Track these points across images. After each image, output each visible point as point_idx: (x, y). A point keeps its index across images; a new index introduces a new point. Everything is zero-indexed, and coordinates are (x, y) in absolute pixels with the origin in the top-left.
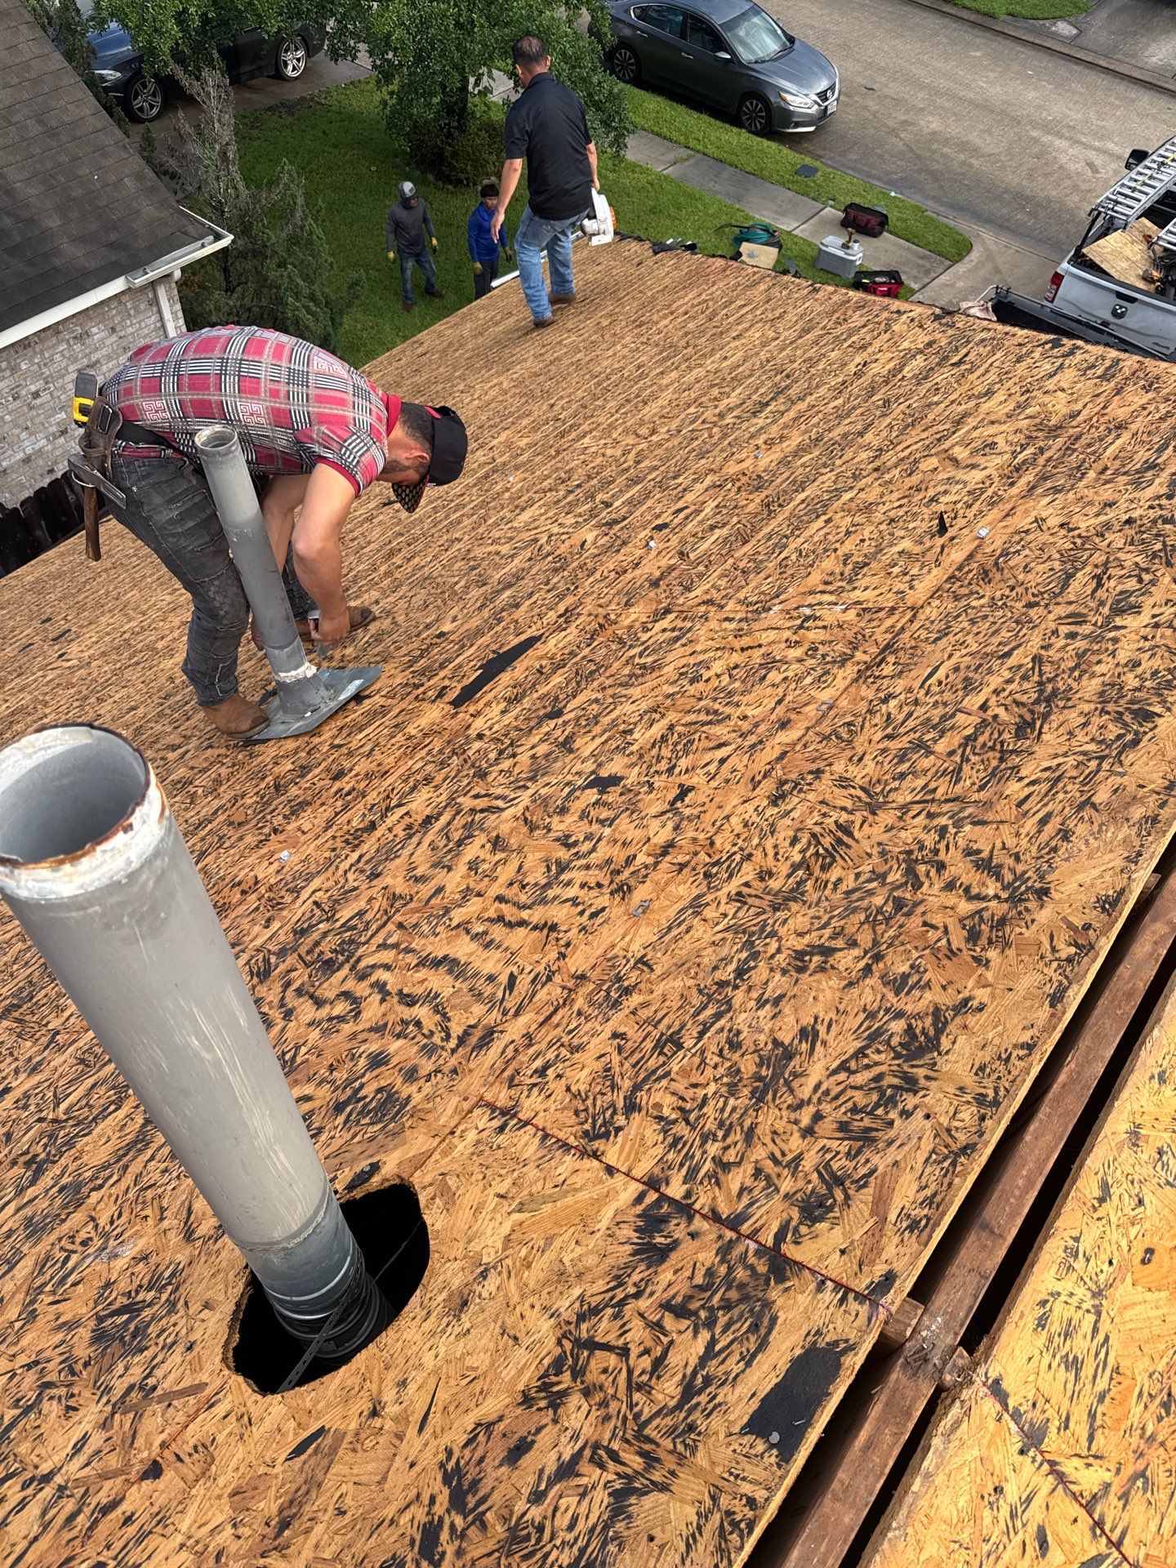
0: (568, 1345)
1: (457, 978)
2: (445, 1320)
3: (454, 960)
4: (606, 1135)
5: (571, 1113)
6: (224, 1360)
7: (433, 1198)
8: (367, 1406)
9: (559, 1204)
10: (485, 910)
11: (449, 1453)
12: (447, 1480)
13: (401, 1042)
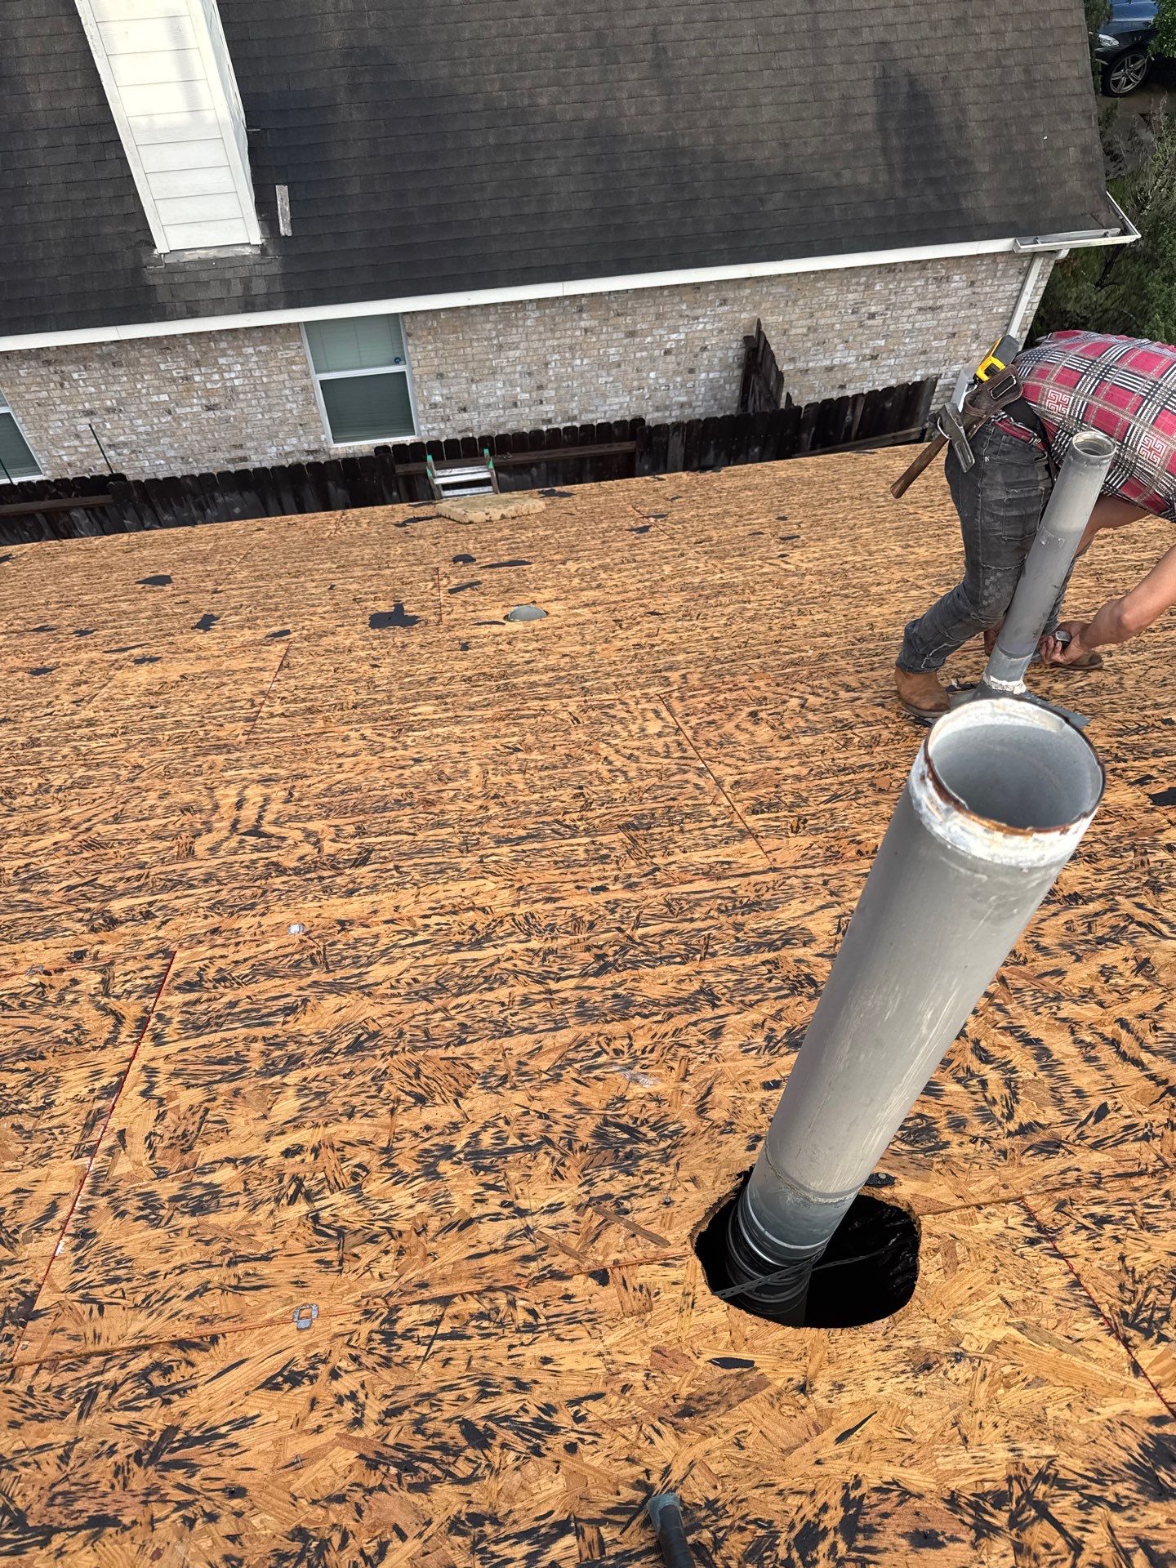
0: (1017, 1491)
1: (1042, 1068)
2: (901, 1367)
3: (1046, 1049)
4: (1148, 1334)
5: (1116, 1283)
6: (691, 1236)
7: (936, 1251)
8: (799, 1379)
9: (1065, 1356)
10: (1102, 1023)
11: (858, 1484)
12: (846, 1502)
13: (958, 1088)
